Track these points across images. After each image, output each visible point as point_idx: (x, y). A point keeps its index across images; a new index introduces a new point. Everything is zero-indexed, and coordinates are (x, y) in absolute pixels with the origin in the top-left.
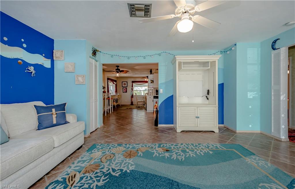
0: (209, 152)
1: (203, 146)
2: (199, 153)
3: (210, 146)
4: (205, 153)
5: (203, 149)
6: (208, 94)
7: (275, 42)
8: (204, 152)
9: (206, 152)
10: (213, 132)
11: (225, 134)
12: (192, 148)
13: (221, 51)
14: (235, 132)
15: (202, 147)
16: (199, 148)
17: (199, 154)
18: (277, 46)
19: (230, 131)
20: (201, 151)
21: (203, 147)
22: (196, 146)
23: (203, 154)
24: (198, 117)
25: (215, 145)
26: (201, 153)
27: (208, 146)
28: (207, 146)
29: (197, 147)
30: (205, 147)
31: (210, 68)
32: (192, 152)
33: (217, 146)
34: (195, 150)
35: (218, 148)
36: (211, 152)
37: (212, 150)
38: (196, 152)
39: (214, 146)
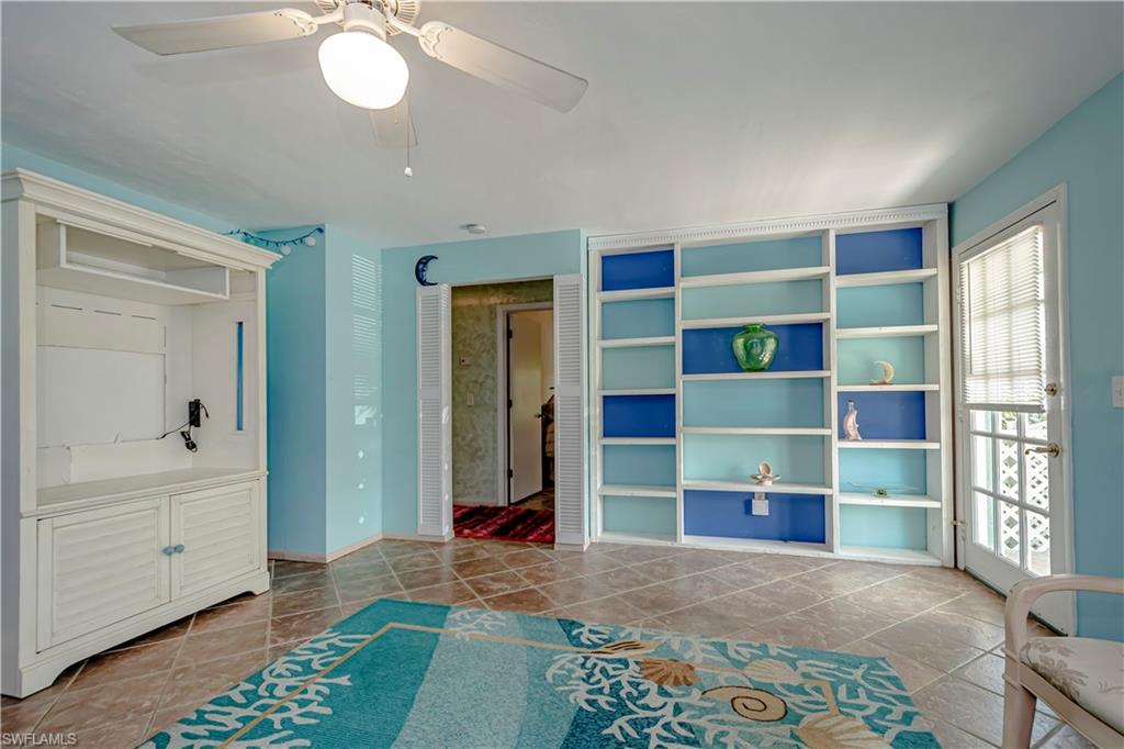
0: (337, 685)
1: (279, 676)
2: (301, 715)
3: (307, 657)
4: (327, 700)
5: (296, 687)
6: (195, 420)
7: (424, 262)
8: (321, 699)
9: (326, 691)
10: (249, 595)
11: (298, 583)
12: (244, 720)
13: (245, 234)
14: (321, 565)
15: (283, 683)
16: (272, 696)
17: (313, 721)
18: (429, 276)
19: (298, 565)
20: (302, 703)
21: (292, 682)
22: (251, 697)
23: (328, 711)
24: (179, 549)
25: (322, 645)
26: (313, 708)
27: (304, 662)
28: (299, 668)
29: (261, 697)
30: (295, 674)
31: (227, 297)
32: (271, 733)
33: (333, 644)
34: (277, 718)
35: (348, 649)
36: (344, 680)
37: (335, 670)
38: (286, 723)
39: (322, 651)
